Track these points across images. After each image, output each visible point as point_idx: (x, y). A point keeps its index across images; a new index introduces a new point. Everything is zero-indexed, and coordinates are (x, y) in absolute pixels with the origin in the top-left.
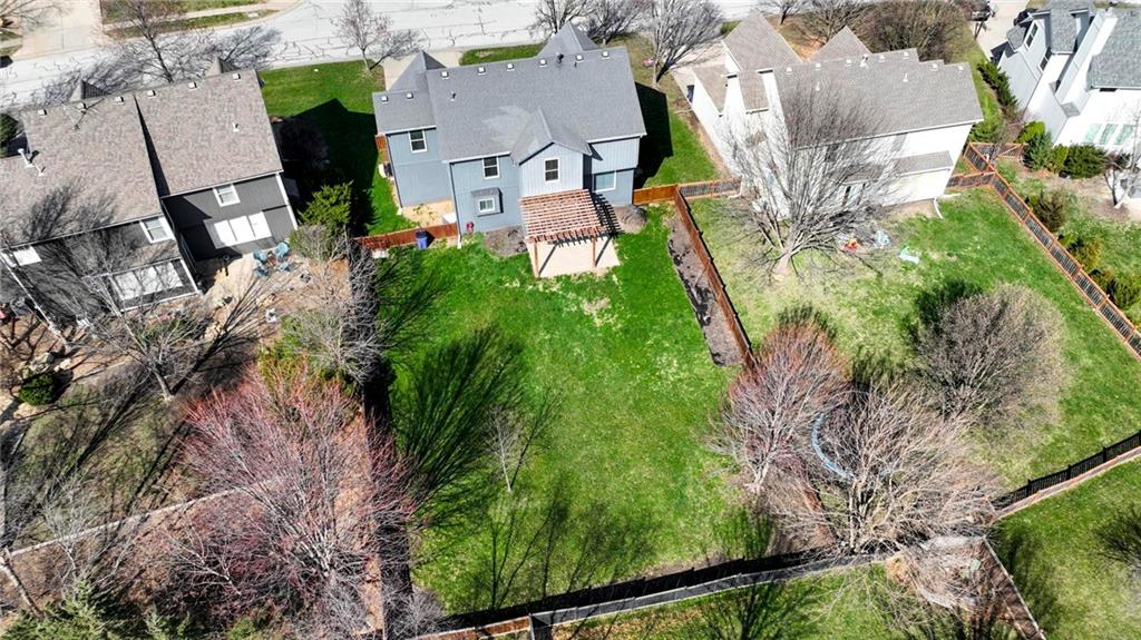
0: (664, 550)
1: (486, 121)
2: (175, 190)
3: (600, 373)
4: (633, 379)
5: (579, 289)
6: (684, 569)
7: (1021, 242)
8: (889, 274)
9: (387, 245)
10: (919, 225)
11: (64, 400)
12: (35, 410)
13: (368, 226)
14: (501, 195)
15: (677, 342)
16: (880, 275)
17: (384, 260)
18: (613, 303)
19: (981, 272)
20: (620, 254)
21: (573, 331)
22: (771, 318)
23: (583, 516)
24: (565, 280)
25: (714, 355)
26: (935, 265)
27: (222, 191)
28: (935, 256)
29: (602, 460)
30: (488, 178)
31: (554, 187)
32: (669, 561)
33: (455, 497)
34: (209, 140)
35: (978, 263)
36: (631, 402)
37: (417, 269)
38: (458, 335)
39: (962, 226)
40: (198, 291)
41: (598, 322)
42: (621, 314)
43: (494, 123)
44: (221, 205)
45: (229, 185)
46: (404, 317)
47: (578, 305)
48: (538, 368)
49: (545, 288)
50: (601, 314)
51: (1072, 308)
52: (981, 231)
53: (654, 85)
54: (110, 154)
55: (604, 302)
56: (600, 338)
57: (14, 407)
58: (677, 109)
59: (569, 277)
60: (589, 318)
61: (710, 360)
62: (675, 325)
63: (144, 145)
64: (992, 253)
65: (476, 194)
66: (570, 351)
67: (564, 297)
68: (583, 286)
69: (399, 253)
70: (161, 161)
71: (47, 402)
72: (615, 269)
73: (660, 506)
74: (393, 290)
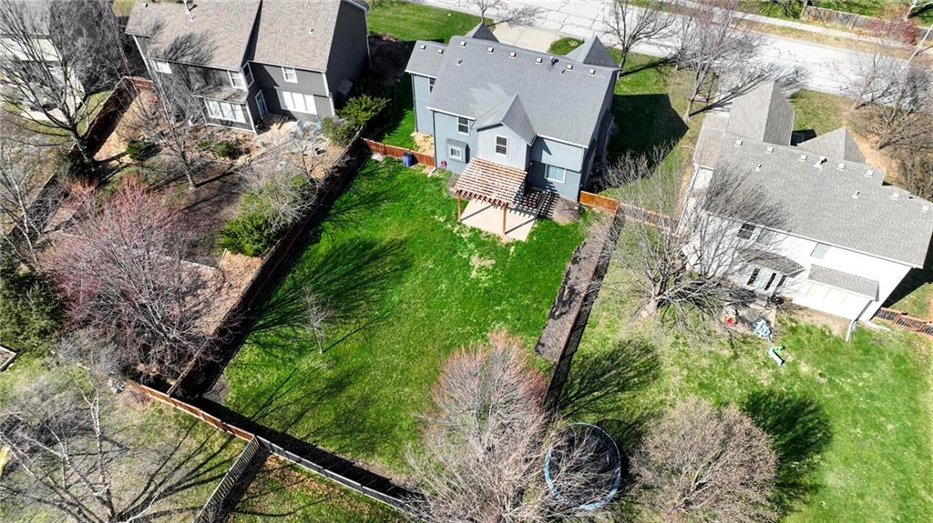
0: (381, 455)
1: (471, 89)
2: (258, 59)
3: (444, 311)
4: (463, 327)
5: (481, 244)
6: (384, 476)
7: (917, 402)
8: (744, 360)
9: (385, 153)
10: (816, 336)
11: (148, 162)
12: (131, 161)
13: (387, 136)
14: (468, 150)
15: (518, 319)
16: (736, 356)
17: (377, 162)
18: (495, 266)
19: (841, 406)
20: (531, 234)
21: (452, 271)
22: (610, 341)
23: (351, 399)
24: (476, 232)
25: (539, 343)
26: (798, 377)
27: (288, 71)
28: (804, 369)
29: (394, 369)
30: (461, 133)
31: (499, 159)
32: (378, 465)
33: (287, 337)
34: (292, 34)
35: (847, 396)
36: (448, 342)
37: (391, 177)
38: (378, 235)
39: (862, 358)
40: (254, 131)
41: (474, 274)
42: (495, 277)
43: (477, 93)
44: (286, 80)
45: (291, 69)
46: (356, 205)
47: (470, 255)
48: (407, 284)
49: (458, 232)
50: (481, 269)
51: (915, 490)
52: (878, 372)
53: (685, 118)
54: (232, 22)
55: (489, 263)
56: (465, 285)
57: (123, 154)
58: (687, 144)
59: (480, 232)
60: (470, 268)
61: (533, 346)
62: (528, 306)
63: (252, 22)
64: (871, 396)
65: (449, 141)
66: (437, 284)
67: (465, 244)
68: (484, 243)
69: (389, 162)
70: (259, 37)
71: (138, 159)
72: (518, 243)
73: (405, 425)
74: (364, 185)
